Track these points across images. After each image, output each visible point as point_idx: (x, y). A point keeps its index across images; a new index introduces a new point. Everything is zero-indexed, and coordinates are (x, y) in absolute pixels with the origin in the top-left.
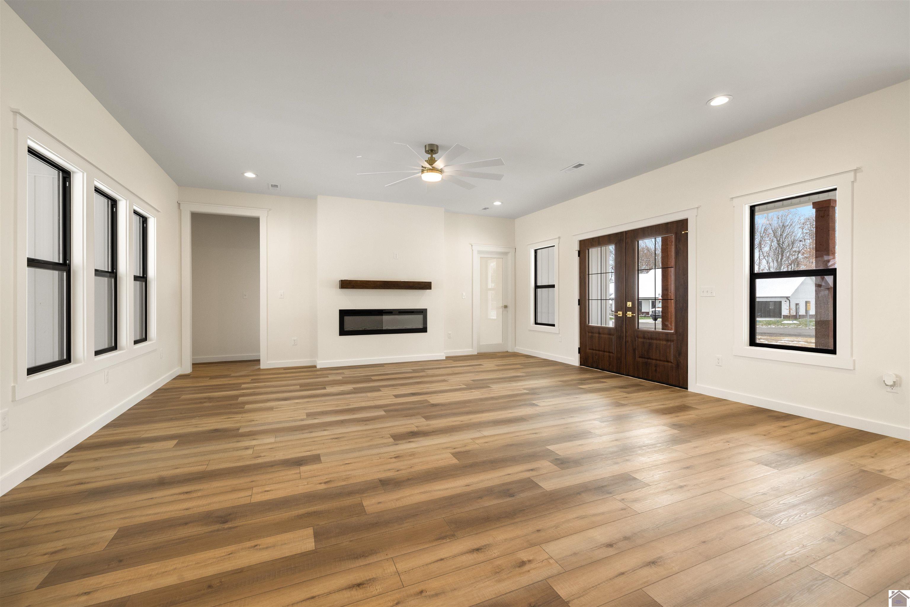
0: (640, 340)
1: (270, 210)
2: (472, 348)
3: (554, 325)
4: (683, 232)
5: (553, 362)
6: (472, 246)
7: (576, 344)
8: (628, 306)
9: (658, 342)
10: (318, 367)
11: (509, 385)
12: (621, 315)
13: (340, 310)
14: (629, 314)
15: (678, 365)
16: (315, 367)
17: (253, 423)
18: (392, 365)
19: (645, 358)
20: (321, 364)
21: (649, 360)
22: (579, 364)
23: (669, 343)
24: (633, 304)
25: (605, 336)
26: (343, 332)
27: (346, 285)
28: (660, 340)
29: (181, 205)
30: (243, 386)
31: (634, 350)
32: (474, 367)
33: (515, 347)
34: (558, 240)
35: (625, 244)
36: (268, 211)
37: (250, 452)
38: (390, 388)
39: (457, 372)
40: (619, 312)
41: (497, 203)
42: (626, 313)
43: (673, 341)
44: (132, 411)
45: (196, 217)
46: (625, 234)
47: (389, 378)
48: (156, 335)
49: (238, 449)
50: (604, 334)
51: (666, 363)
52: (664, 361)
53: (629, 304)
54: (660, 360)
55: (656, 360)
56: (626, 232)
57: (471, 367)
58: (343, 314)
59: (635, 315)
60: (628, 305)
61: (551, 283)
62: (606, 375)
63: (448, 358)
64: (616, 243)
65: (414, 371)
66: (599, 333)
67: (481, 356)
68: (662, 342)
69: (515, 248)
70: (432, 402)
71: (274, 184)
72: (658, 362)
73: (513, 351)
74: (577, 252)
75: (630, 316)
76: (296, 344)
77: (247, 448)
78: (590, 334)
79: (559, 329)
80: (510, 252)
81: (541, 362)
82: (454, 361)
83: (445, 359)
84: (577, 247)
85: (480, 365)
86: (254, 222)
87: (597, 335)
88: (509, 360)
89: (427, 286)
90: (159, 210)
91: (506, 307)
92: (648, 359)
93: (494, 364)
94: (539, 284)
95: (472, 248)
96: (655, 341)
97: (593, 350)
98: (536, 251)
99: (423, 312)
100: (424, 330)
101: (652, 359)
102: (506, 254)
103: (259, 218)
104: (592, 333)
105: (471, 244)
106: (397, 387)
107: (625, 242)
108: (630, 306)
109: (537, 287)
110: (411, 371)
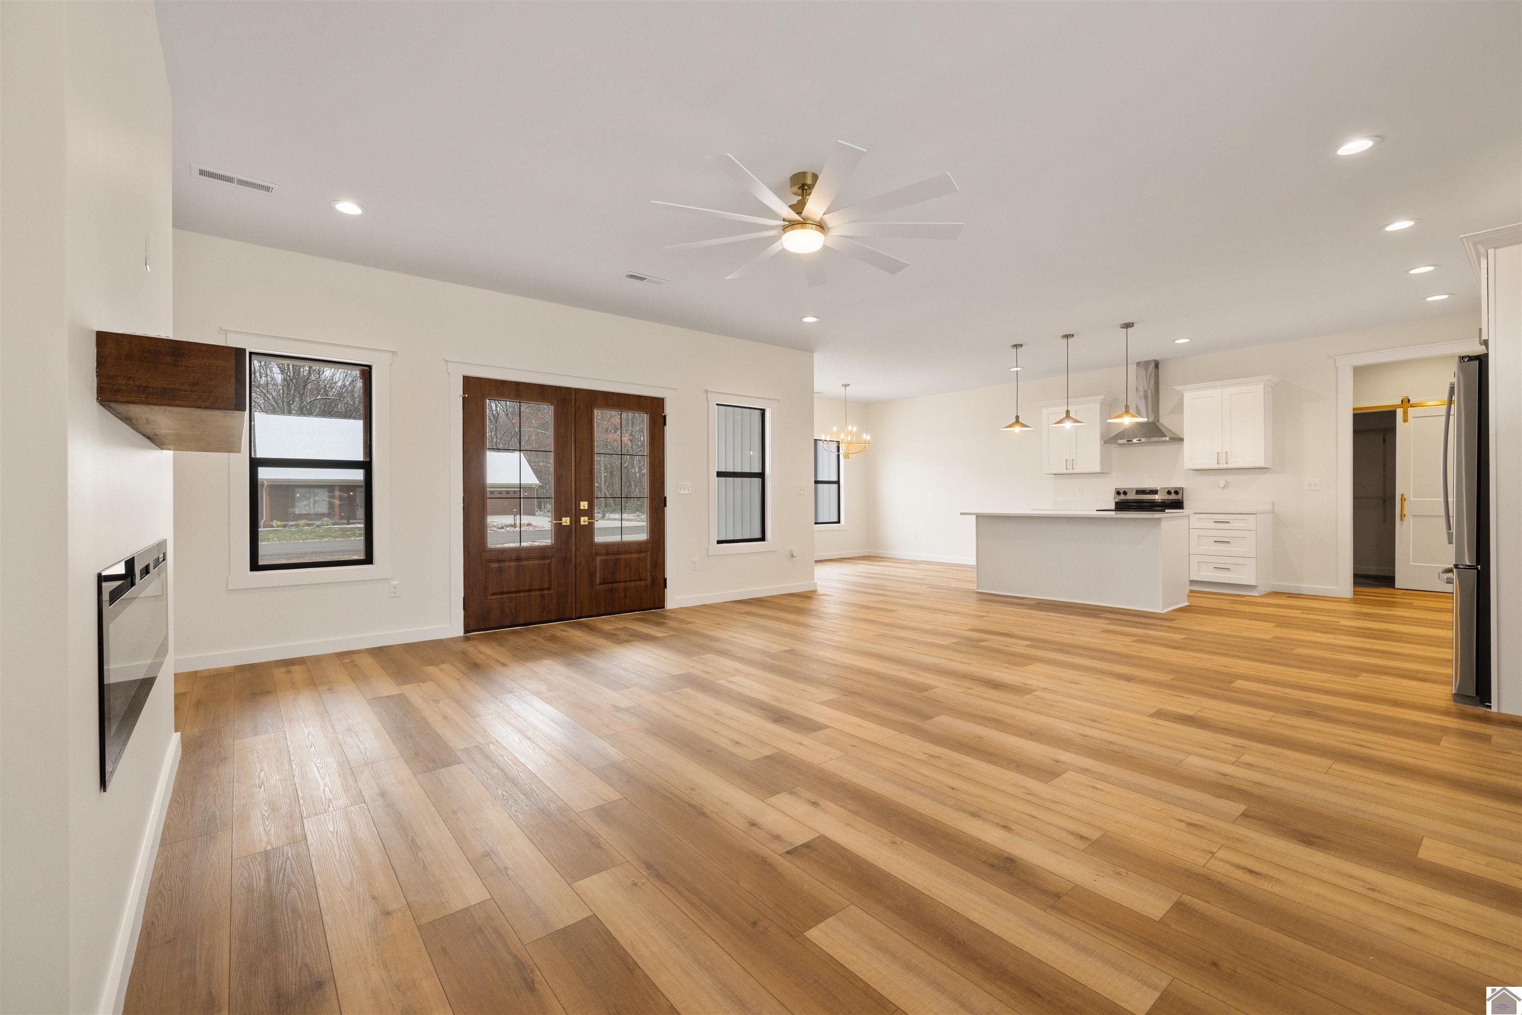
0: (600, 558)
8: (582, 509)
9: (627, 556)
12: (567, 524)
14: (583, 520)
19: (608, 583)
21: (615, 585)
23: (641, 555)
24: (590, 505)
28: (631, 553)
37: (1247, 758)
40: (563, 519)
43: (646, 552)
49: (1267, 770)
51: (638, 583)
52: (636, 580)
53: (584, 505)
54: (631, 581)
55: (625, 581)
56: (576, 391)
68: (632, 556)
72: (627, 585)
75: (586, 523)
77: (1249, 766)
92: (612, 583)
96: (623, 556)
101: (619, 582)
108: (585, 509)
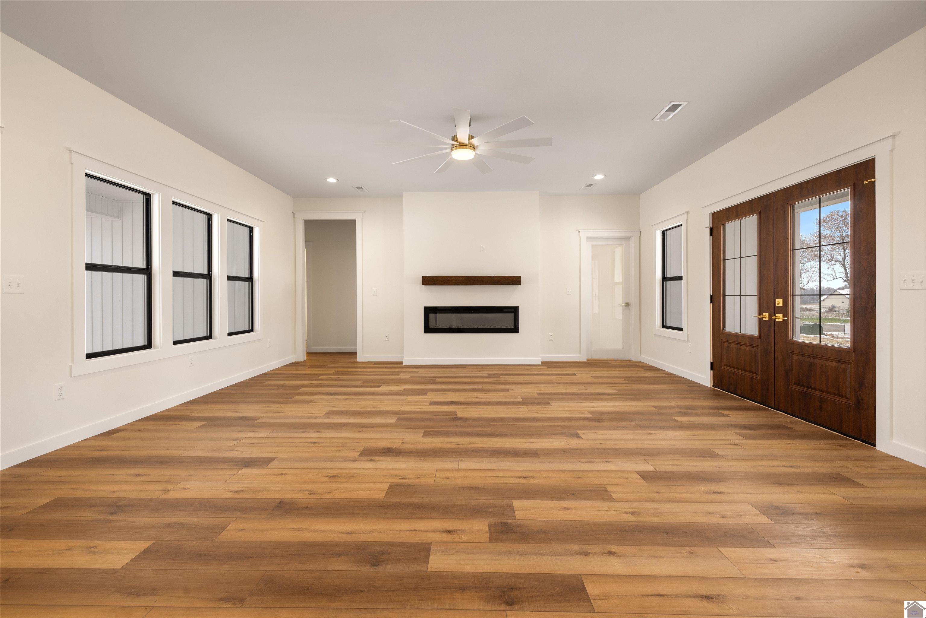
0: (796, 357)
1: (365, 211)
2: (580, 353)
3: (681, 329)
4: (865, 182)
5: (678, 379)
6: (579, 232)
7: (707, 357)
8: (777, 305)
9: (825, 362)
10: (404, 364)
11: (578, 404)
12: (767, 319)
13: (424, 307)
14: (779, 317)
15: (859, 404)
16: (401, 363)
17: (280, 414)
18: (471, 367)
19: (803, 386)
20: (407, 361)
21: (810, 390)
22: (712, 385)
23: (843, 366)
24: (785, 302)
25: (745, 348)
26: (428, 329)
27: (428, 281)
28: (828, 360)
29: (295, 214)
30: (322, 377)
31: (787, 372)
32: (561, 376)
33: (640, 355)
34: (686, 215)
35: (772, 212)
36: (363, 213)
38: (439, 393)
39: (535, 381)
40: (764, 314)
41: (599, 177)
42: (775, 315)
43: (849, 363)
44: (222, 391)
45: (310, 225)
46: (772, 197)
47: (457, 381)
48: (259, 327)
50: (744, 345)
51: (838, 399)
52: (834, 394)
53: (779, 302)
54: (828, 392)
55: (822, 391)
56: (774, 194)
57: (557, 376)
58: (428, 311)
59: (786, 318)
60: (777, 303)
61: (678, 275)
62: (746, 404)
63: (544, 363)
64: (760, 212)
65: (490, 376)
66: (738, 344)
67: (591, 364)
68: (830, 363)
69: (640, 231)
70: (459, 415)
71: (358, 186)
72: (824, 395)
73: (637, 360)
74: (708, 230)
75: (781, 320)
76: (388, 340)
78: (726, 344)
79: (688, 335)
80: (633, 237)
81: (665, 377)
82: (548, 367)
83: (541, 364)
84: (708, 223)
85: (575, 375)
86: (352, 224)
87: (735, 346)
88: (618, 371)
89: (515, 281)
90: (263, 220)
91: (627, 305)
92: (808, 387)
93: (590, 375)
94: (668, 275)
95: (579, 235)
96: (819, 361)
97: (730, 366)
98: (664, 233)
99: (515, 310)
100: (515, 330)
101: (815, 389)
102: (628, 239)
103: (356, 220)
104: (728, 342)
105: (578, 230)
106: (446, 393)
107: (772, 209)
108: (781, 305)
109: (665, 279)
110: (487, 375)
